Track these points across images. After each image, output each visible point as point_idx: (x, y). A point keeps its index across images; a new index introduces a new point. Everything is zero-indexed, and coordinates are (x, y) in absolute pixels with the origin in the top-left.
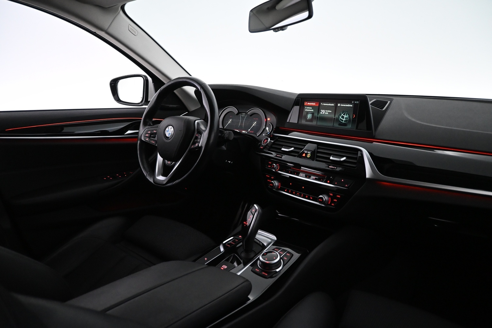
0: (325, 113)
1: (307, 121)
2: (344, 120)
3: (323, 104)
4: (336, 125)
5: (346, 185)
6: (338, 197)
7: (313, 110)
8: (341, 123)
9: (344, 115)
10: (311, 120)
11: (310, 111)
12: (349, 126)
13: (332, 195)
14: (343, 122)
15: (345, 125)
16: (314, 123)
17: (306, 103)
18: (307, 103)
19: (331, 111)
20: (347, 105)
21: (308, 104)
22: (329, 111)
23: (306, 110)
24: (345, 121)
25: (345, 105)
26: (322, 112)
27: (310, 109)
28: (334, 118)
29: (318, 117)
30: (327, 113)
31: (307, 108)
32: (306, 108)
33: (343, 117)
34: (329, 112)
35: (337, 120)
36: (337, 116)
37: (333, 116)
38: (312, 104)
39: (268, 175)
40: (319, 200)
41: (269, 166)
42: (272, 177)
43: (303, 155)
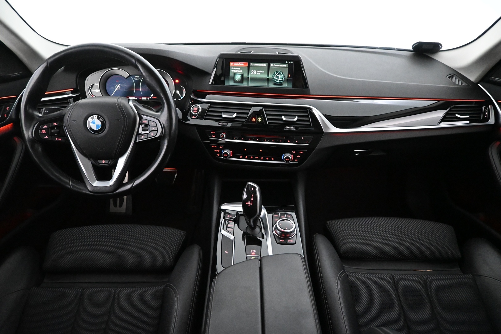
0: (256, 73)
1: (235, 82)
2: (279, 79)
3: (253, 65)
4: (271, 85)
5: (307, 142)
6: (301, 153)
7: (241, 71)
8: (276, 83)
9: (279, 74)
10: (241, 81)
11: (238, 72)
12: (285, 86)
13: (295, 152)
14: (278, 82)
15: (281, 84)
16: (245, 84)
17: (231, 64)
18: (233, 64)
19: (263, 72)
20: (280, 66)
21: (235, 64)
22: (261, 71)
23: (233, 71)
24: (280, 81)
25: (278, 66)
26: (253, 73)
27: (238, 70)
28: (268, 79)
29: (248, 78)
30: (260, 74)
31: (234, 69)
32: (232, 68)
33: (277, 77)
34: (261, 73)
35: (272, 80)
36: (271, 76)
37: (266, 76)
38: (239, 64)
39: (214, 146)
40: (286, 159)
41: (213, 136)
42: (220, 147)
43: (253, 120)
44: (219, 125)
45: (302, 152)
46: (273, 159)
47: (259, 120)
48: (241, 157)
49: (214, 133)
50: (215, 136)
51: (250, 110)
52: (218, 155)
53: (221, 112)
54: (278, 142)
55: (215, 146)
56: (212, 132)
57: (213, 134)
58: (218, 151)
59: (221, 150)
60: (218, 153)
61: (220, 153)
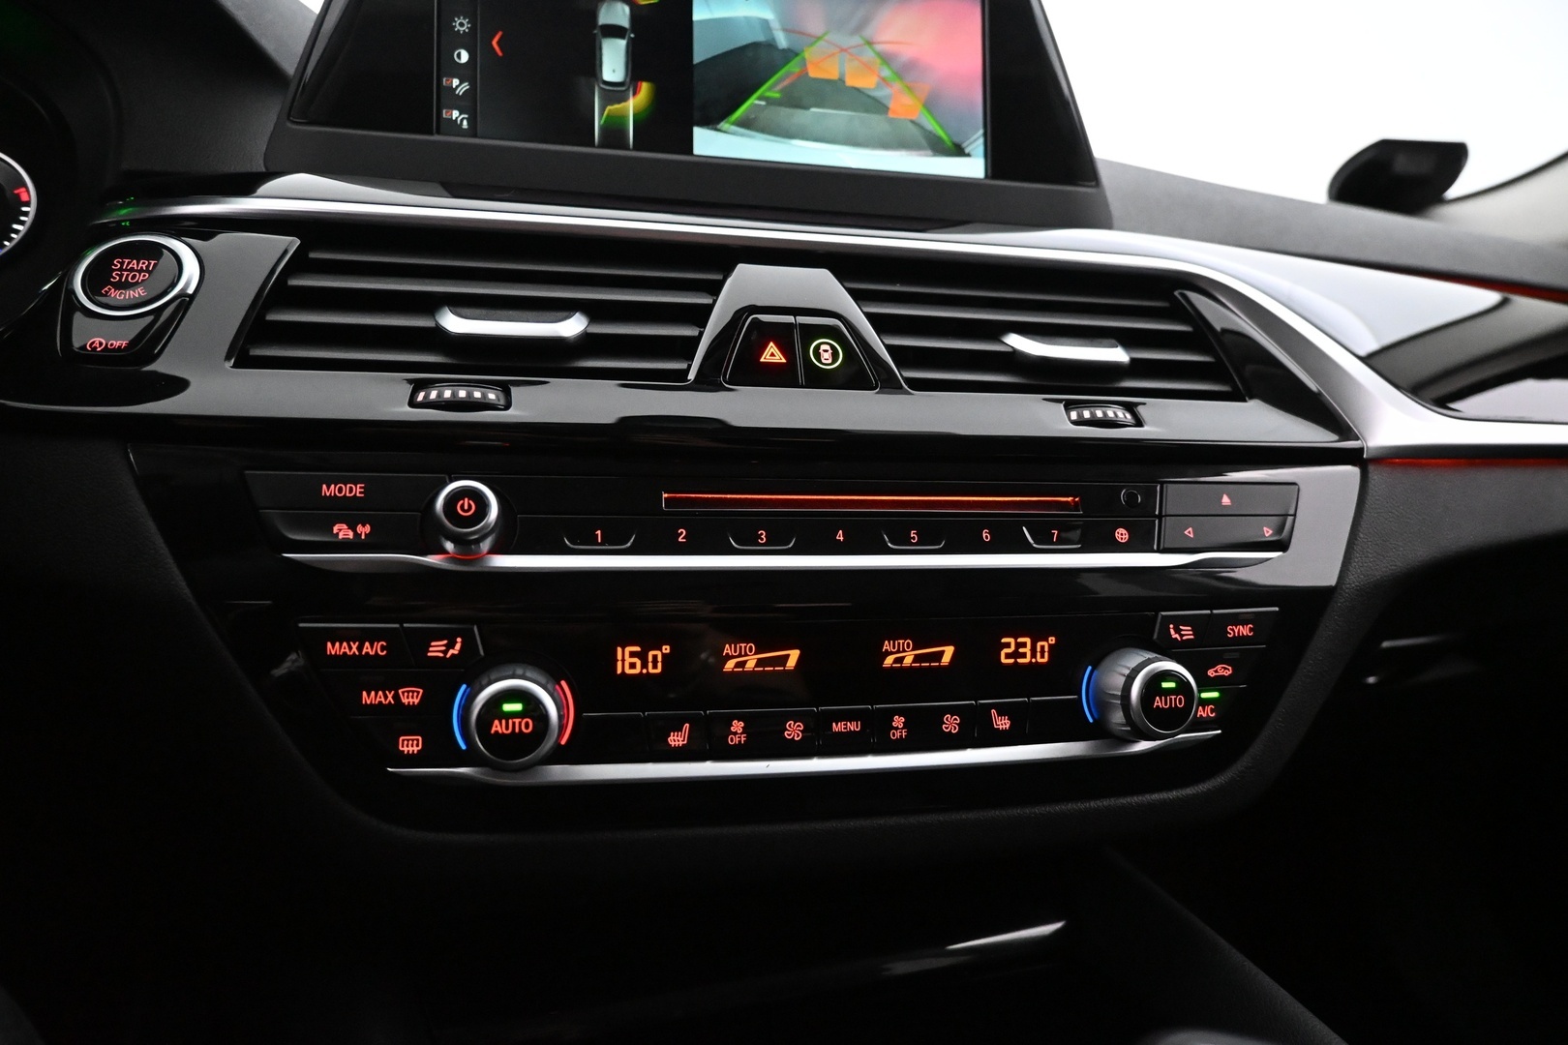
39: (362, 637)
40: (1158, 702)
41: (343, 532)
42: (436, 649)
43: (766, 358)
44: (412, 403)
45: (1245, 630)
46: (1003, 723)
47: (826, 357)
48: (676, 740)
49: (358, 490)
50: (364, 530)
51: (715, 289)
52: (410, 745)
53: (432, 304)
54: (1026, 549)
55: (372, 636)
56: (327, 491)
57: (348, 511)
58: (411, 697)
59: (443, 680)
60: (402, 718)
61: (431, 720)
